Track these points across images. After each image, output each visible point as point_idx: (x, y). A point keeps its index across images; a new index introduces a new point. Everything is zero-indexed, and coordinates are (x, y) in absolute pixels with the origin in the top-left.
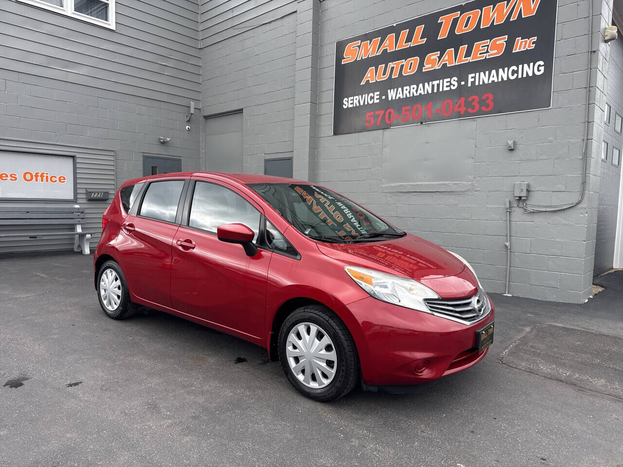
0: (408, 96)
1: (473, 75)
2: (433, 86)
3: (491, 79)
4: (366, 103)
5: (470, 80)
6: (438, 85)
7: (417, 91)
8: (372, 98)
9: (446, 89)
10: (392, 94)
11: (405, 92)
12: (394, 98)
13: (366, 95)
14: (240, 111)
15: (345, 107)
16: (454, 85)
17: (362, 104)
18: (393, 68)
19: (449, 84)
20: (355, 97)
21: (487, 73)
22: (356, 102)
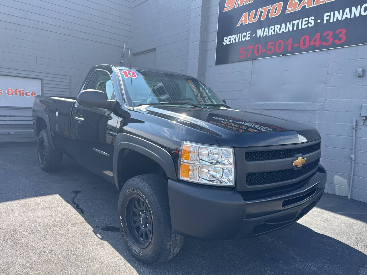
0: (273, 34)
1: (329, 14)
2: (293, 25)
3: (345, 16)
4: (240, 40)
5: (326, 18)
6: (298, 24)
7: (280, 30)
8: (245, 36)
9: (304, 27)
10: (260, 33)
11: (270, 30)
12: (261, 36)
13: (241, 34)
14: (154, 50)
15: (224, 44)
16: (311, 23)
17: (237, 41)
18: (261, 12)
19: (307, 22)
20: (232, 36)
21: (341, 11)
22: (233, 39)
